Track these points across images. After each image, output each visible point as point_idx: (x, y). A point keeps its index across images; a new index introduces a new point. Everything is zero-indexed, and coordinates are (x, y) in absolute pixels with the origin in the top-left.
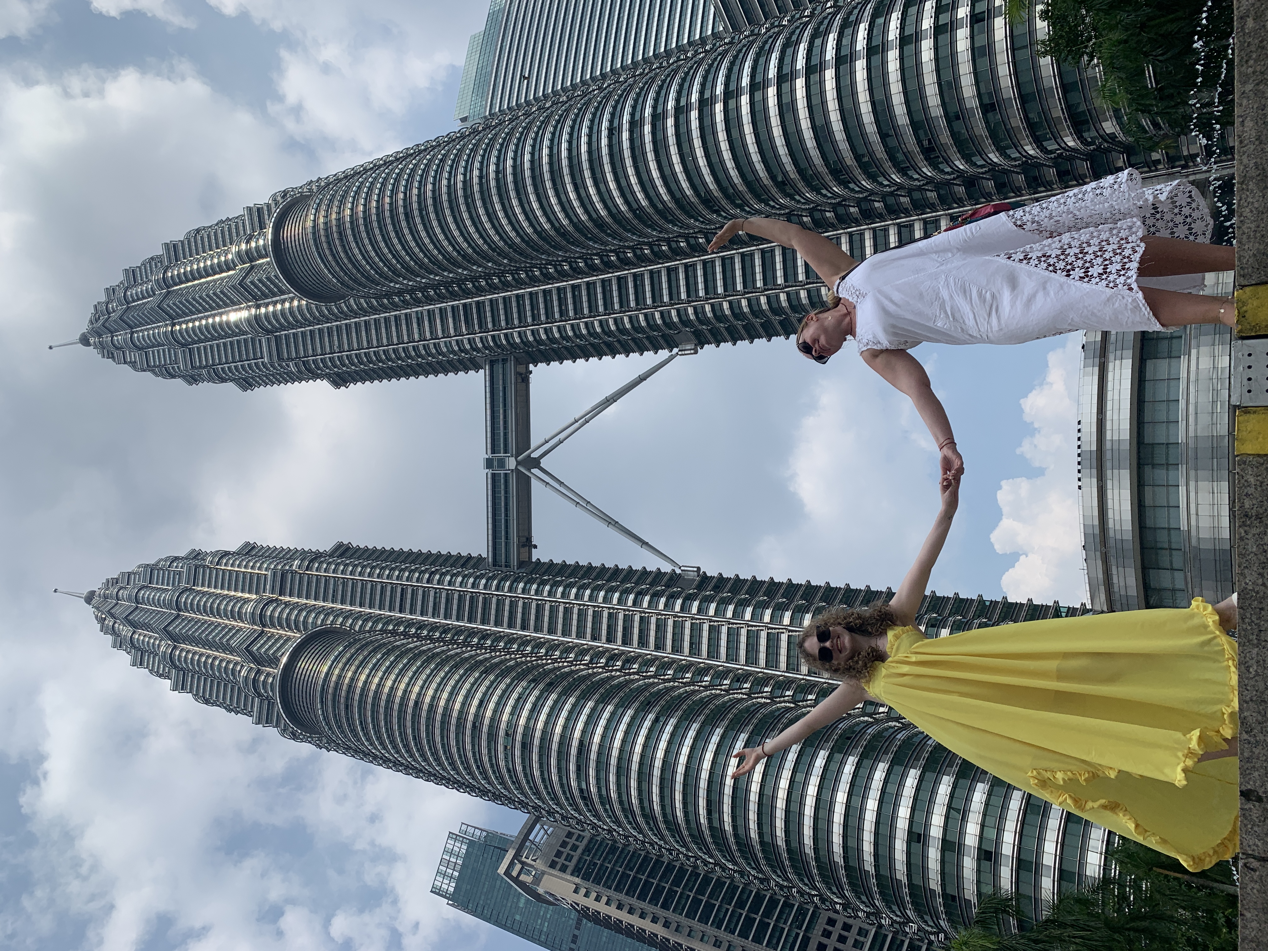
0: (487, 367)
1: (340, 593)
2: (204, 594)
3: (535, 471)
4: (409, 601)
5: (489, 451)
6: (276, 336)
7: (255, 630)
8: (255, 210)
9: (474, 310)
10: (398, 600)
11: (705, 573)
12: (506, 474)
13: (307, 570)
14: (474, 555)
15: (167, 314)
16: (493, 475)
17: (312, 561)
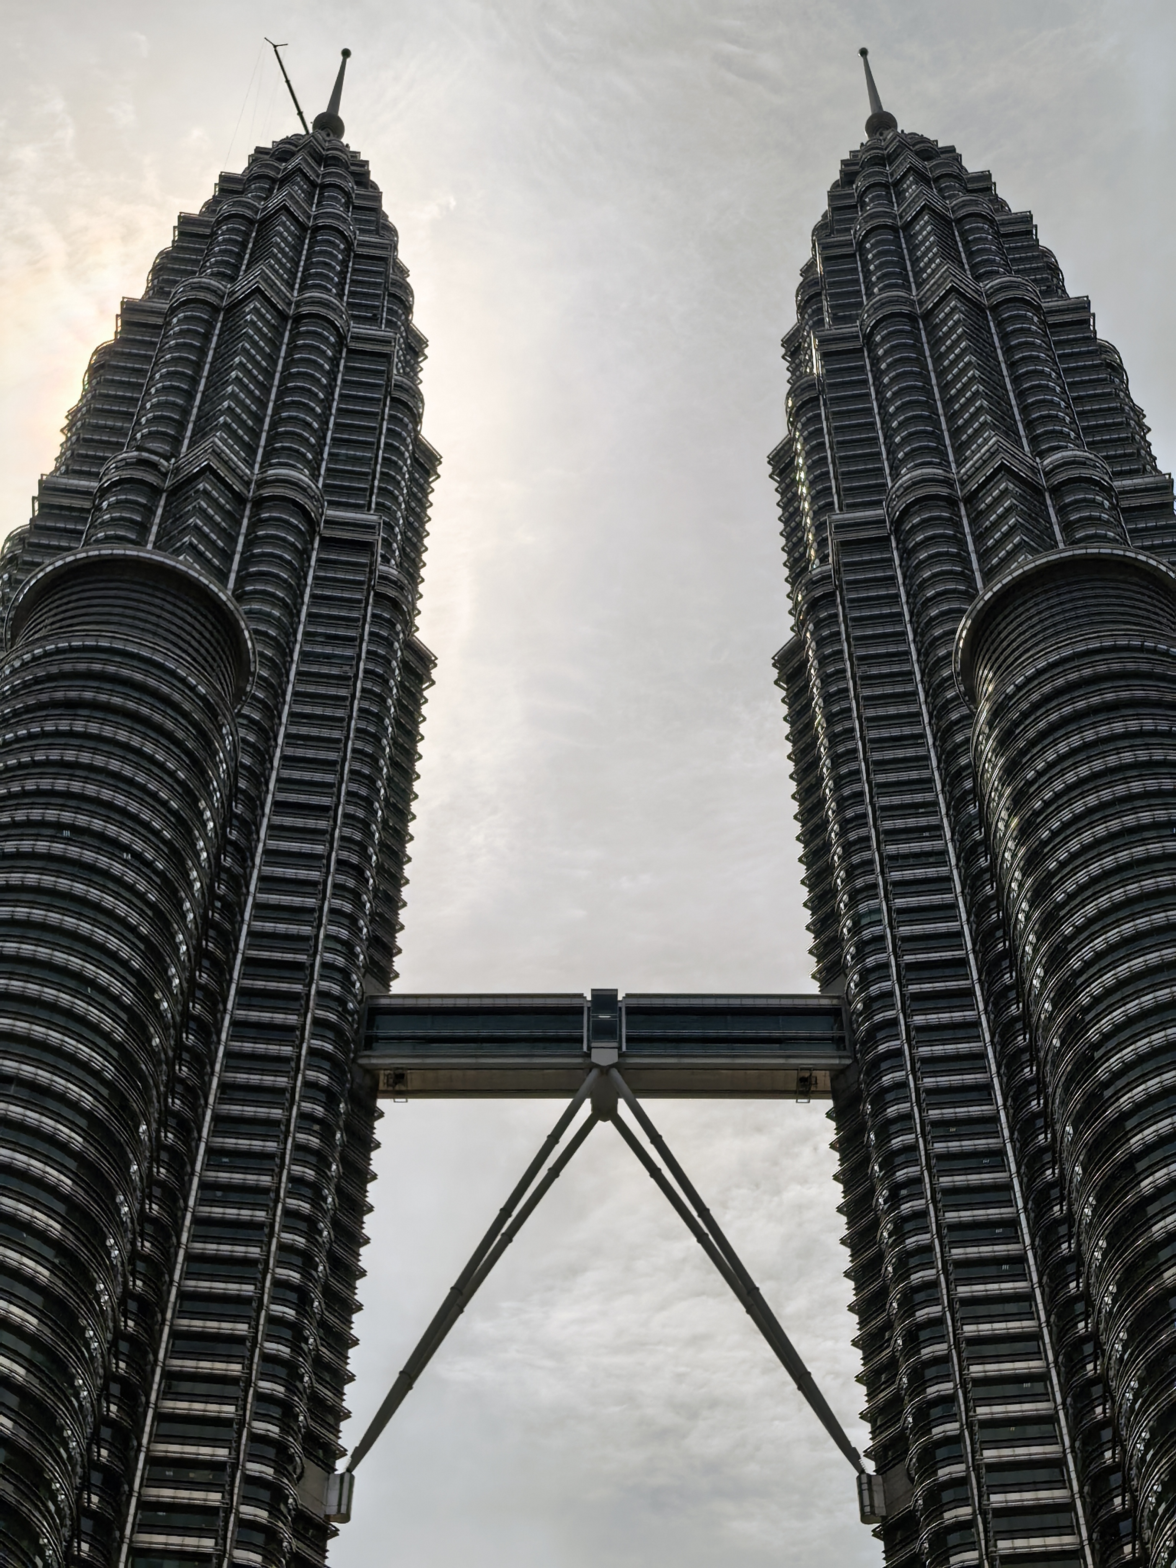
0: (825, 1002)
1: (325, 670)
2: (332, 375)
3: (586, 1109)
4: (299, 822)
5: (633, 1002)
6: (888, 539)
7: (247, 484)
8: (1166, 499)
9: (952, 985)
10: (302, 798)
11: (335, 1533)
12: (580, 1040)
13: (377, 594)
14: (398, 963)
15: (936, 305)
16: (578, 1011)
17: (395, 605)
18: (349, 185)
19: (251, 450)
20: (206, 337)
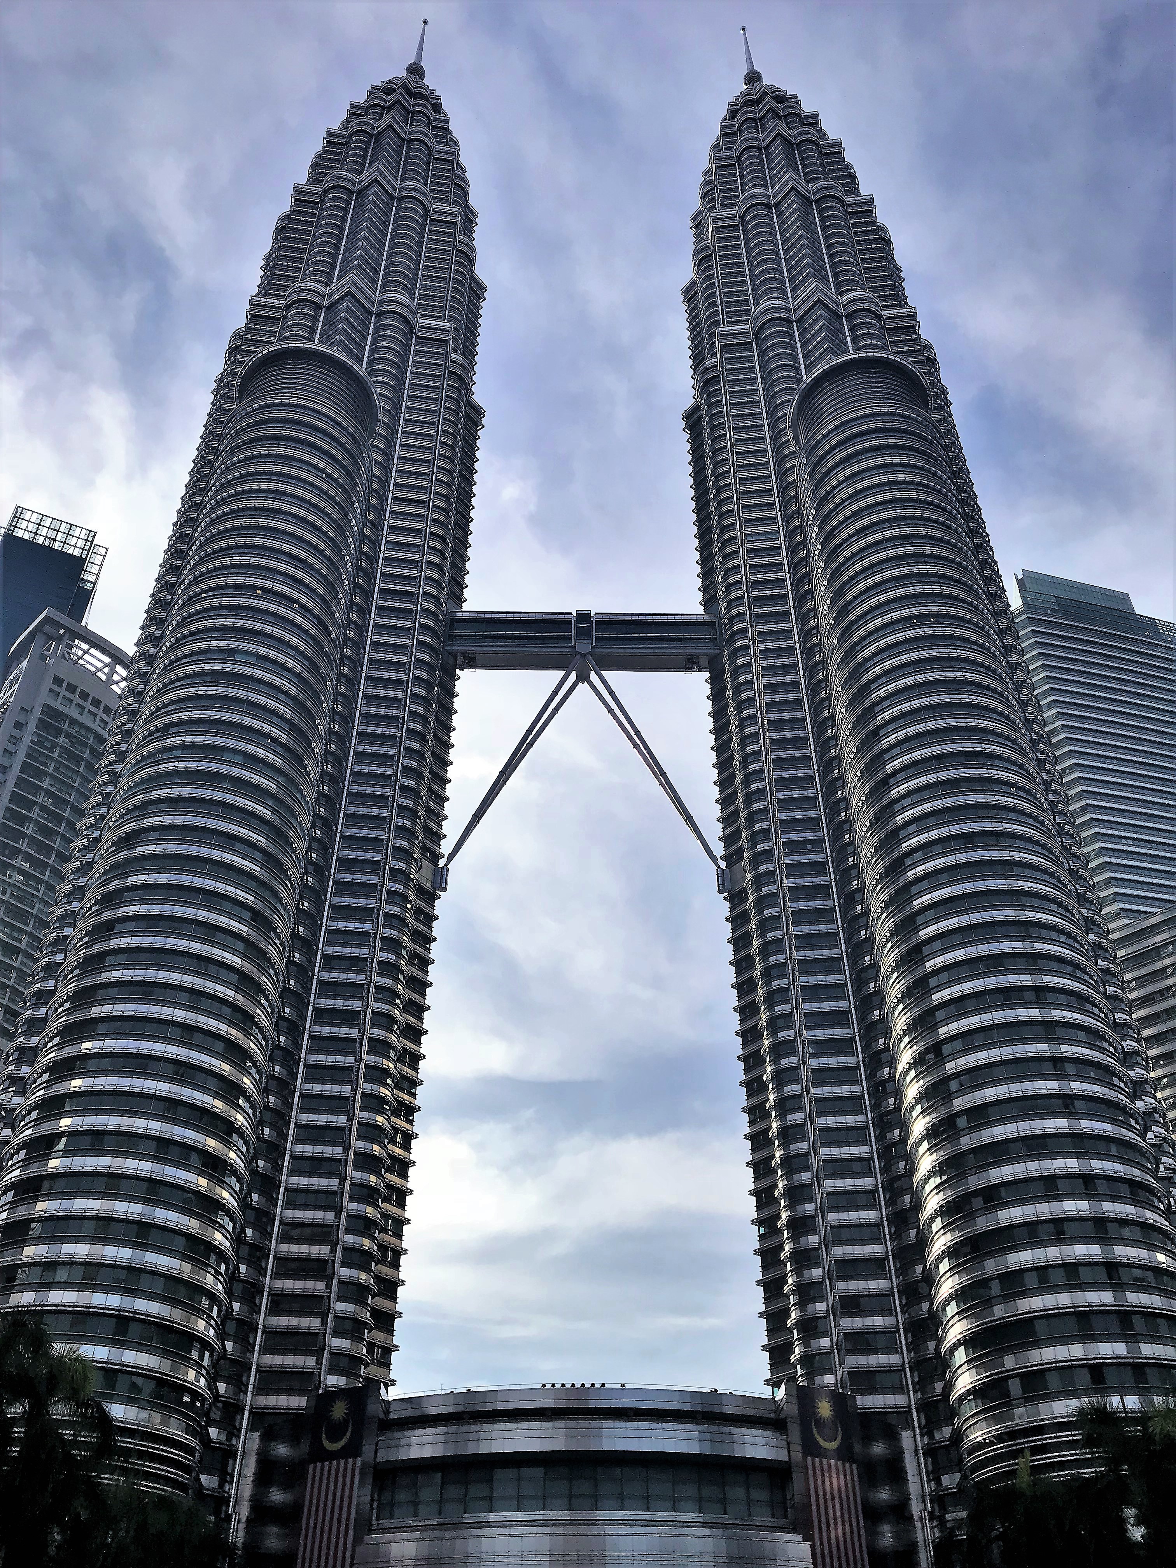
0: (706, 618)
1: (420, 418)
2: (421, 235)
3: (573, 677)
4: (408, 510)
5: (600, 617)
6: (751, 343)
7: (373, 303)
8: (913, 322)
9: (778, 609)
10: (409, 495)
11: (439, 897)
12: (570, 638)
13: (450, 372)
14: (467, 593)
15: (783, 198)
16: (568, 622)
17: (461, 378)
18: (430, 112)
19: (374, 282)
20: (346, 210)
